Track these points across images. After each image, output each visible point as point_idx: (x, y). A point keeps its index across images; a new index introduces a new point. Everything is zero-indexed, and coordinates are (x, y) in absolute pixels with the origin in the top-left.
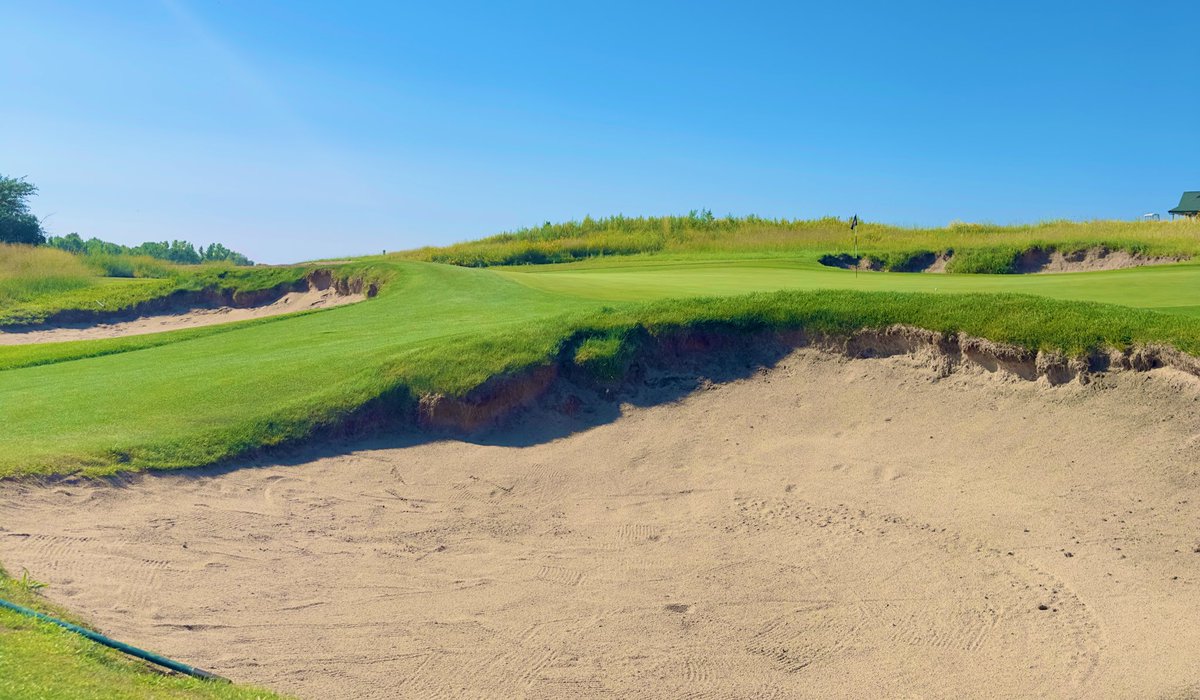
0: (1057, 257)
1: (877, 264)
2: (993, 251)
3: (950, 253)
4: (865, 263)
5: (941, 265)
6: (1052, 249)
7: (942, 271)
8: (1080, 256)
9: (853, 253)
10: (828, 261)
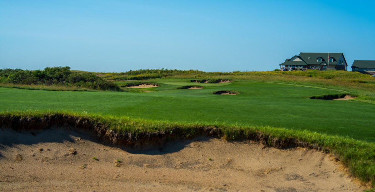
0: (221, 81)
1: (198, 81)
2: (214, 80)
3: (208, 80)
4: (197, 81)
5: (207, 82)
6: (221, 80)
7: (207, 83)
8: (224, 81)
9: (195, 80)
10: (191, 81)
